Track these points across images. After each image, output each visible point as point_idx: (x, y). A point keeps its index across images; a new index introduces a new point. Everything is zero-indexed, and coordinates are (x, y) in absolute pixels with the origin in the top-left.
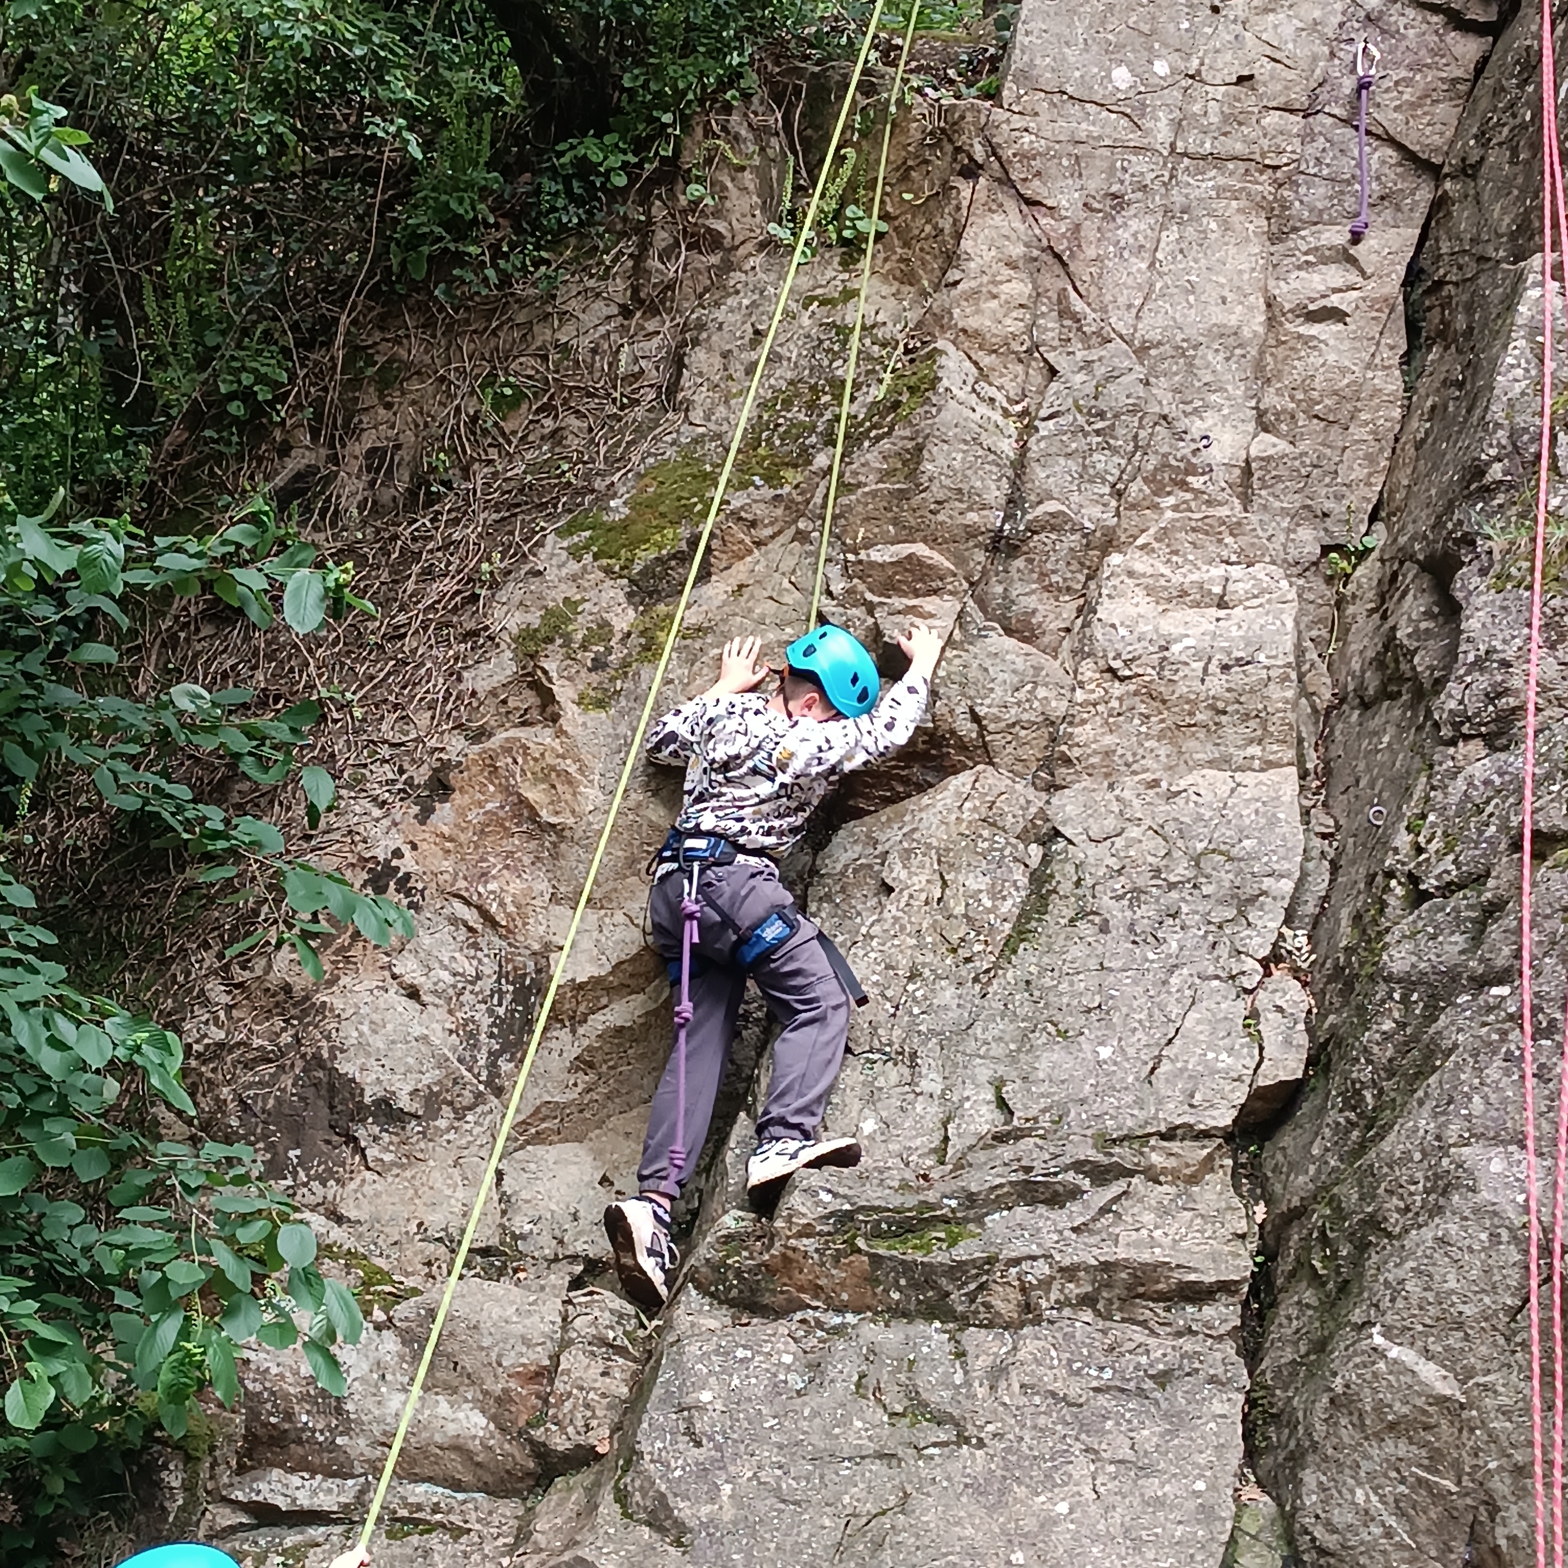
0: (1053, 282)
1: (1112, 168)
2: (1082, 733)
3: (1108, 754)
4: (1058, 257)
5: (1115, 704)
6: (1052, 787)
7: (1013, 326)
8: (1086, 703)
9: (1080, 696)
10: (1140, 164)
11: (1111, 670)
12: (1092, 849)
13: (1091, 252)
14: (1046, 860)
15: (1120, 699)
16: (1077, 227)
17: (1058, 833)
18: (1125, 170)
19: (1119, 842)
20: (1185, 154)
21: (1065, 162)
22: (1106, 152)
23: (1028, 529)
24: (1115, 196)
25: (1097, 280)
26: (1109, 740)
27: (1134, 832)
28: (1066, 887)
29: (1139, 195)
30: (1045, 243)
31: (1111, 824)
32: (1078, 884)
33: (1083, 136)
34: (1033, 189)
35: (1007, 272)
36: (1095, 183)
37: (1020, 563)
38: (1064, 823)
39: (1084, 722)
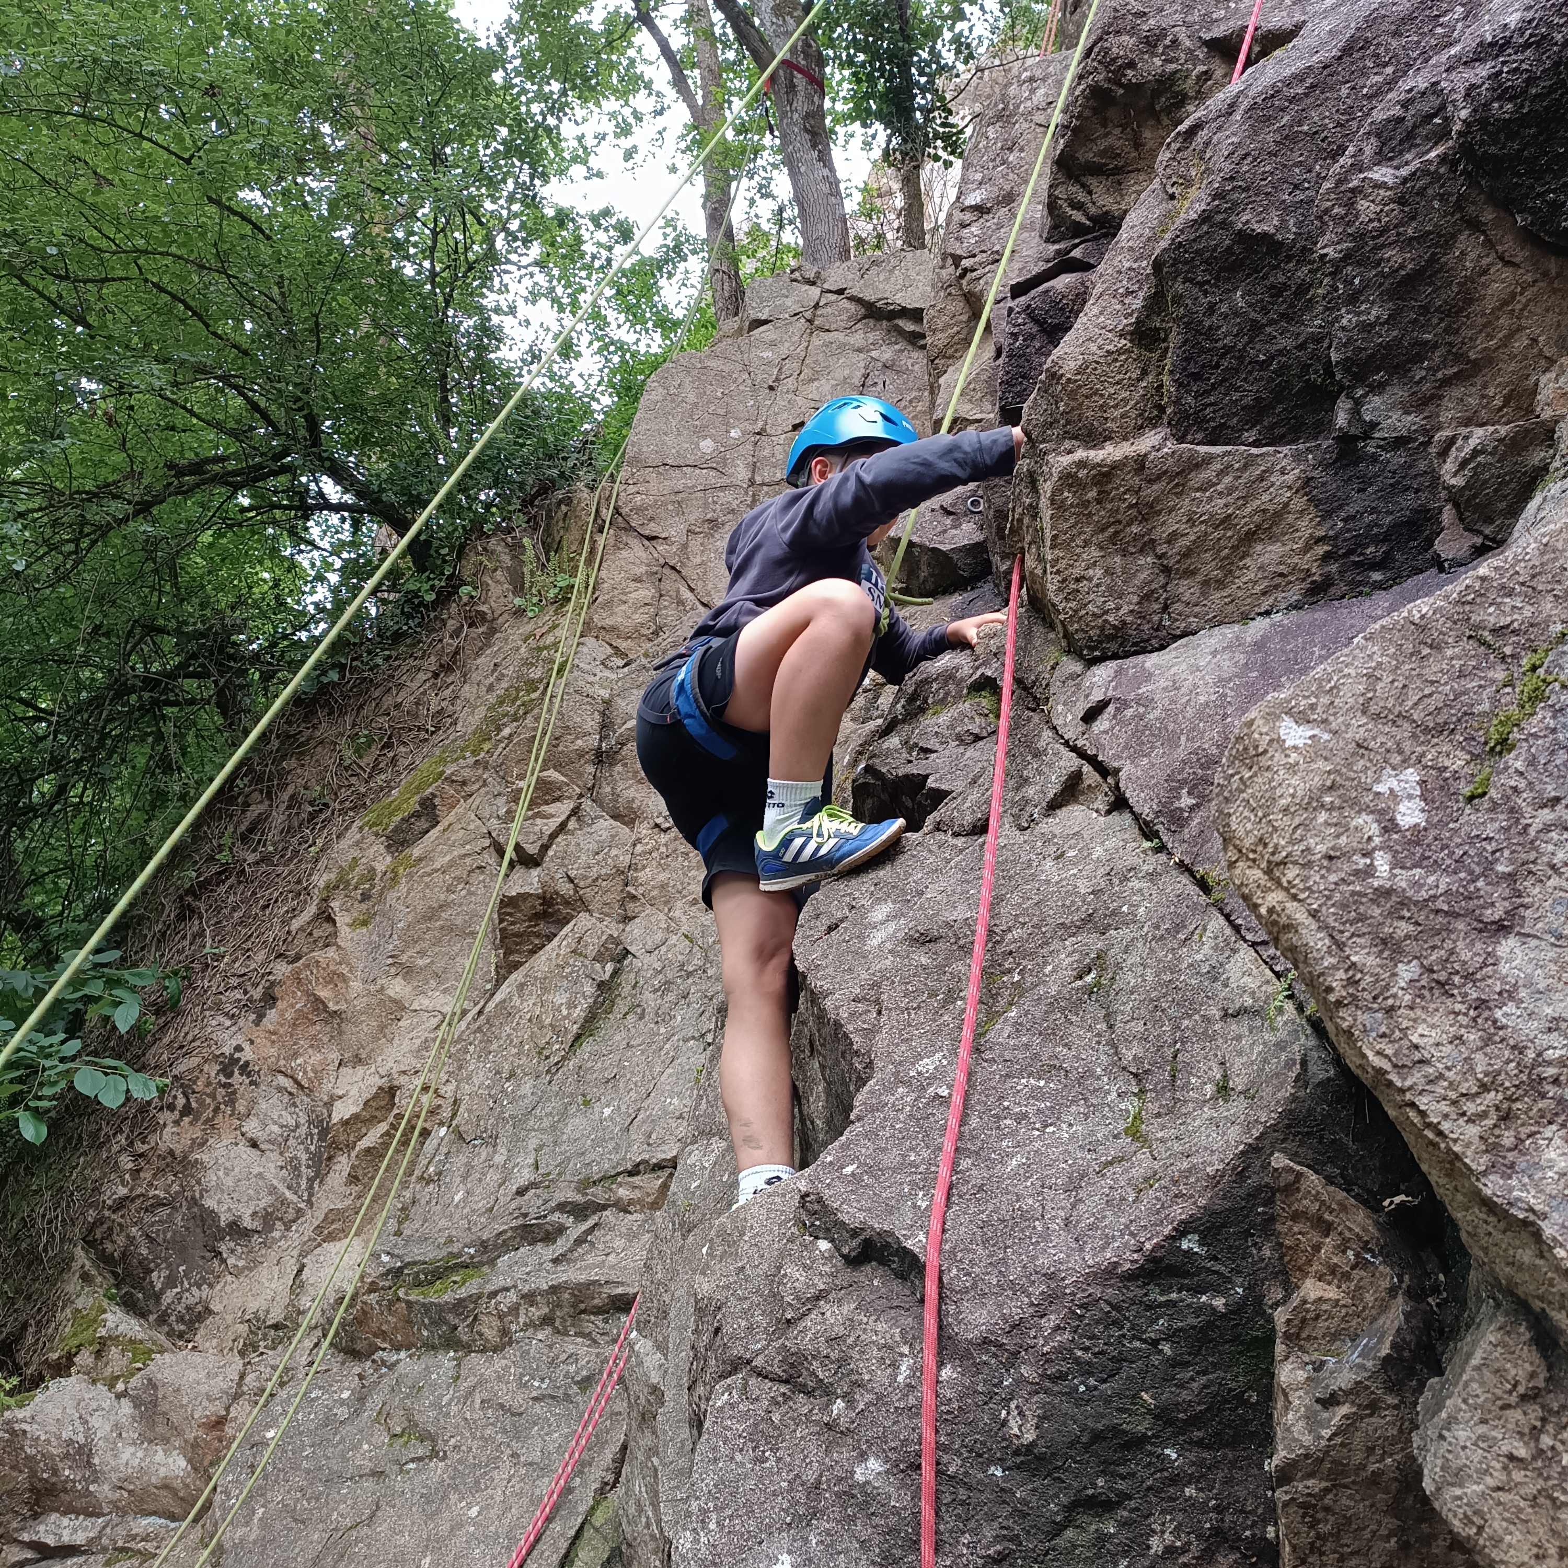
0: (670, 583)
1: (706, 504)
2: (643, 876)
3: (663, 886)
4: (673, 568)
5: (663, 849)
6: (627, 919)
7: (639, 617)
8: (644, 853)
9: (639, 848)
10: (726, 497)
11: (657, 826)
12: (647, 959)
13: (698, 560)
14: (615, 973)
15: (666, 845)
16: (685, 546)
17: (628, 952)
18: (715, 503)
19: (663, 949)
20: (763, 484)
21: (670, 507)
22: (699, 494)
23: (618, 743)
24: (710, 521)
25: (703, 578)
26: (662, 877)
27: (673, 939)
28: (626, 990)
29: (730, 516)
30: (662, 561)
31: (659, 936)
32: (634, 987)
33: (681, 488)
34: (651, 529)
35: (633, 585)
36: (695, 515)
37: (619, 768)
38: (631, 944)
39: (644, 867)
